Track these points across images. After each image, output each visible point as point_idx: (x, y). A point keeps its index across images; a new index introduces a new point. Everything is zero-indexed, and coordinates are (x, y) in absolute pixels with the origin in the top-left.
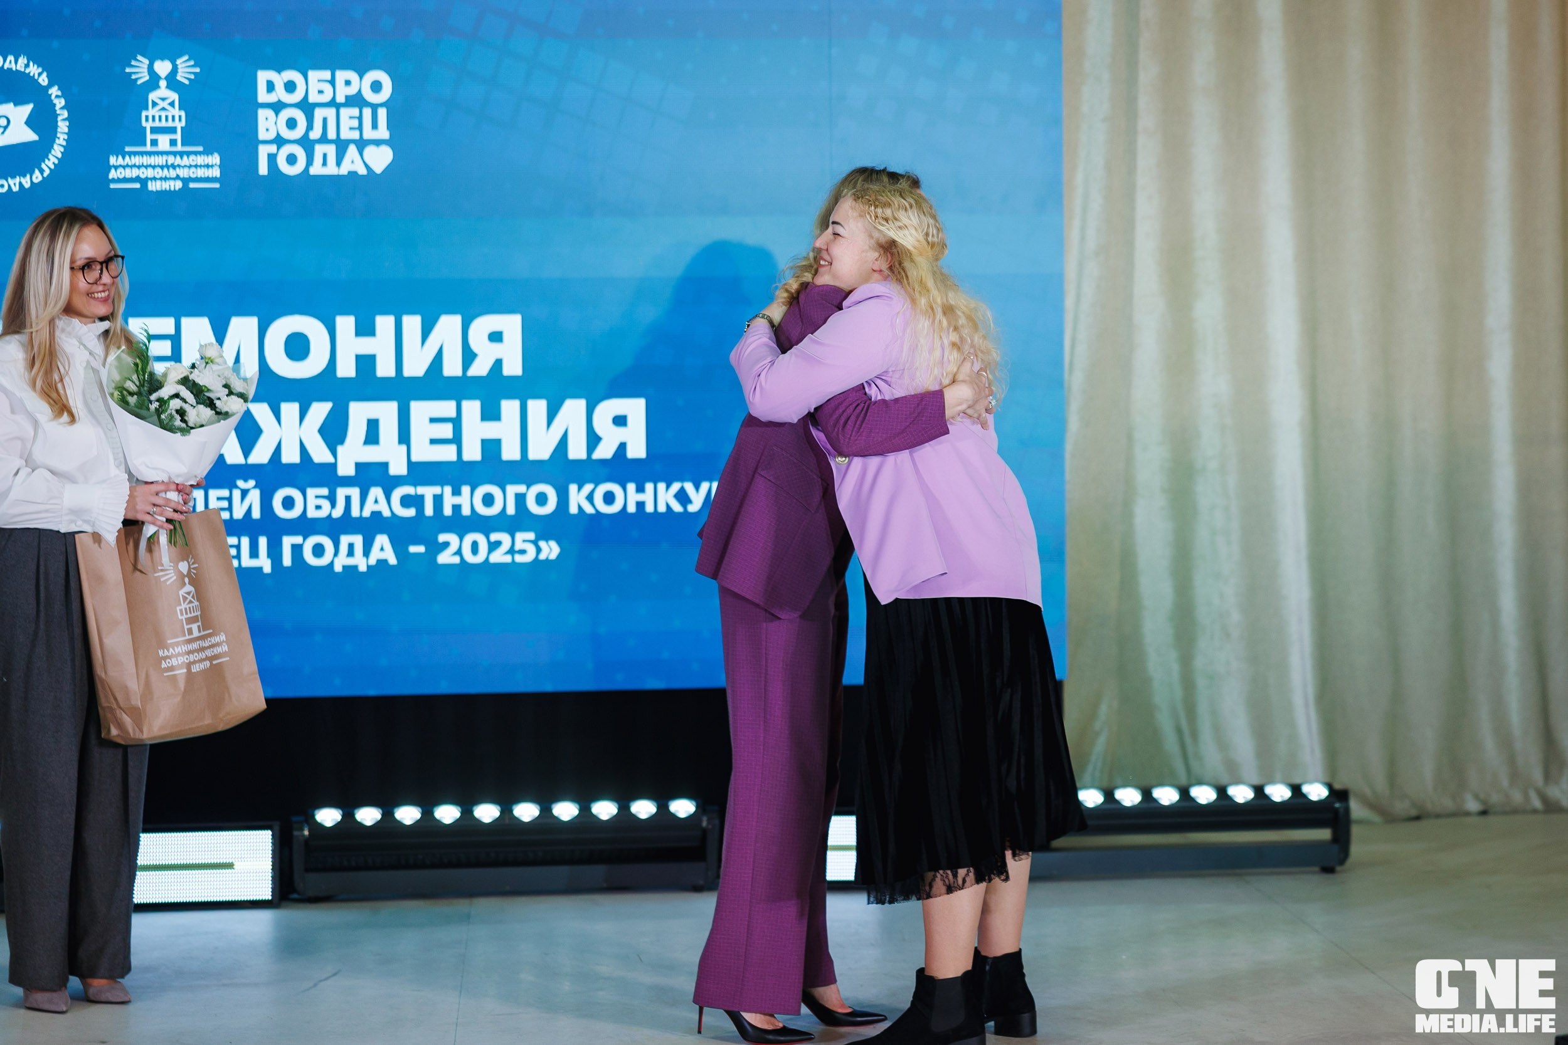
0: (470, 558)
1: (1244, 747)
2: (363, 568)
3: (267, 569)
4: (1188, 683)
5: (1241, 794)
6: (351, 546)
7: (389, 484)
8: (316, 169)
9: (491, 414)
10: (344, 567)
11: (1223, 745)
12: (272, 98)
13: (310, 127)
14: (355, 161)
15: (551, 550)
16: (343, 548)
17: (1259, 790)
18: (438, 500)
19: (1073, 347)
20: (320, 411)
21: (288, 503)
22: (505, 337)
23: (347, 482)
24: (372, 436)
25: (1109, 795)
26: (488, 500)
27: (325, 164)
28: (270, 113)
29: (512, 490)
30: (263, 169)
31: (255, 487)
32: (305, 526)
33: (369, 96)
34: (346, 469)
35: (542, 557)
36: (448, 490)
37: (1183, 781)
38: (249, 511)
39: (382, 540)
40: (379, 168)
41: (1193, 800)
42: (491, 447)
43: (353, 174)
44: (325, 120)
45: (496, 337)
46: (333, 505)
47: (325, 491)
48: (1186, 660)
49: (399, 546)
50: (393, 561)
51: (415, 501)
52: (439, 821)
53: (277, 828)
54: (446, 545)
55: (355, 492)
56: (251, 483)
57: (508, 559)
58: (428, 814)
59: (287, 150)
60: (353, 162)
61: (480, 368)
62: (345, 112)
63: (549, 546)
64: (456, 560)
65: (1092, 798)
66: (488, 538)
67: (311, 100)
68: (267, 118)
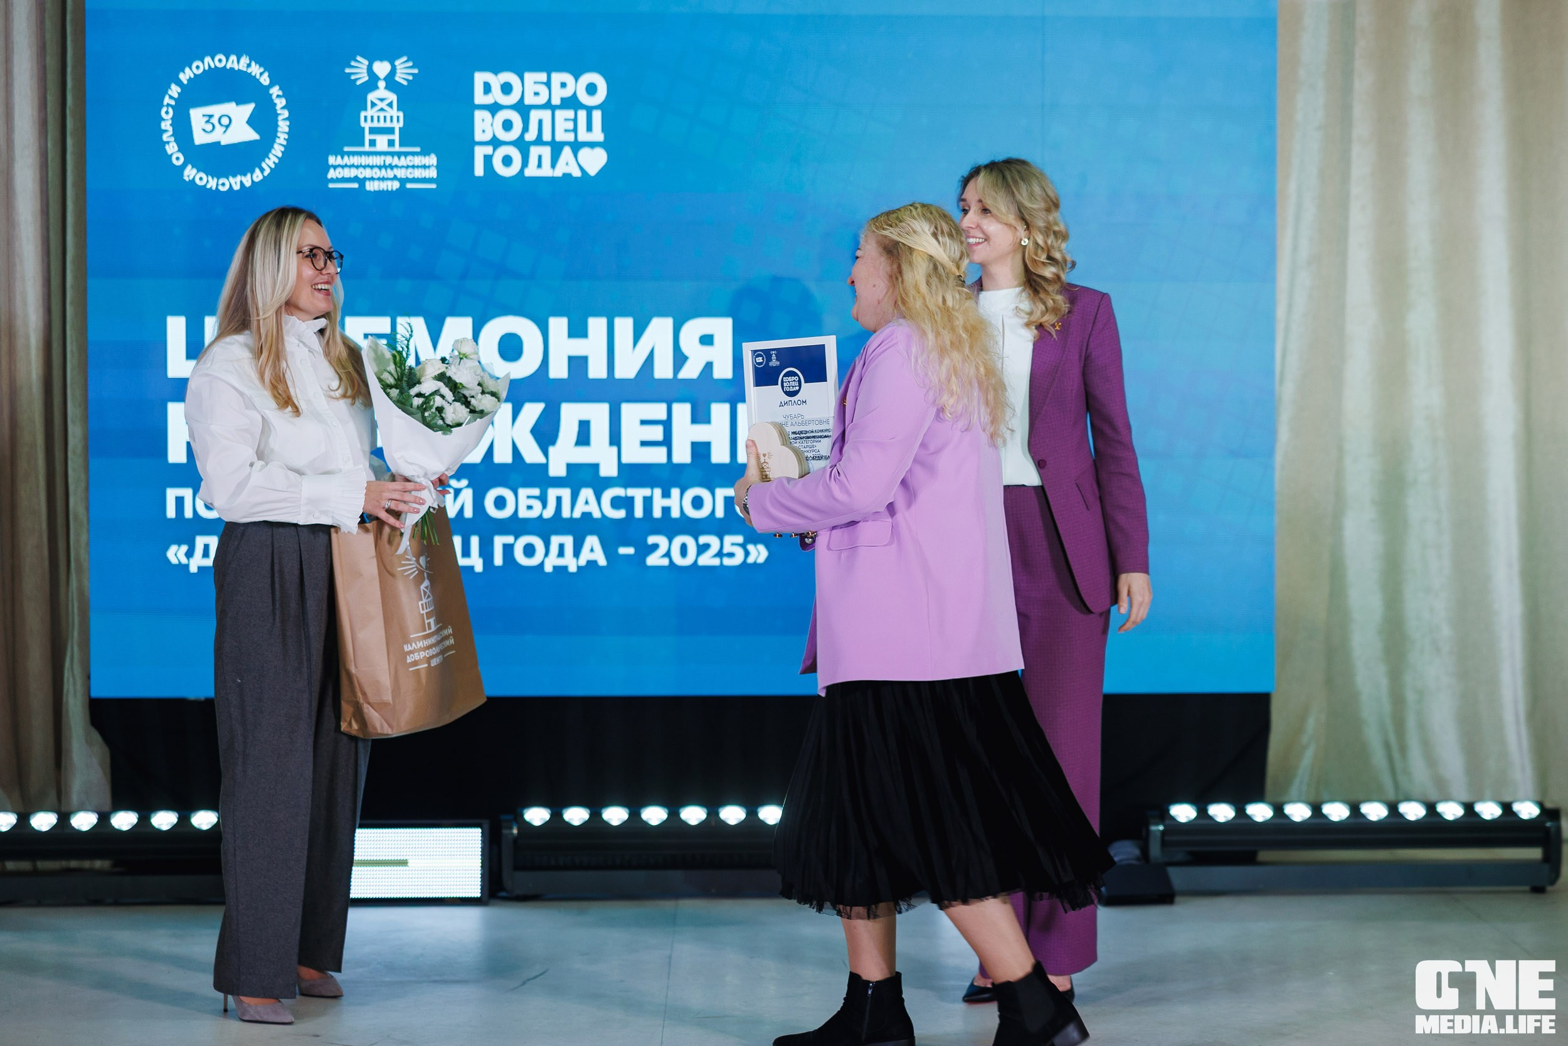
0: (678, 560)
1: (1453, 762)
2: (573, 569)
3: (479, 567)
4: (1398, 699)
5: (1451, 811)
6: (561, 547)
7: (600, 485)
8: (531, 171)
9: (700, 416)
10: (555, 568)
11: (1431, 760)
12: (488, 100)
13: (526, 128)
14: (569, 163)
15: (759, 554)
16: (554, 549)
17: (1469, 808)
18: (648, 502)
19: (1284, 356)
20: (532, 411)
21: (500, 503)
22: (716, 340)
23: (558, 482)
24: (584, 437)
25: (1316, 809)
26: (697, 503)
27: (540, 165)
28: (486, 114)
29: (722, 493)
30: (479, 171)
31: (468, 486)
32: (516, 526)
33: (584, 98)
34: (557, 469)
35: (750, 560)
36: (658, 492)
37: (1391, 797)
38: (462, 510)
39: (592, 541)
40: (593, 171)
41: (1401, 816)
42: (701, 450)
43: (567, 176)
44: (540, 122)
45: (707, 340)
46: (544, 506)
47: (536, 492)
48: (1396, 675)
49: (608, 549)
50: (602, 561)
51: (627, 503)
52: (645, 823)
53: (486, 826)
54: (655, 547)
55: (566, 493)
56: (464, 482)
57: (716, 562)
58: (635, 815)
59: (502, 151)
60: (567, 164)
61: (690, 371)
62: (560, 114)
63: (757, 550)
64: (665, 562)
65: (1299, 812)
66: (697, 540)
67: (527, 101)
68: (483, 120)
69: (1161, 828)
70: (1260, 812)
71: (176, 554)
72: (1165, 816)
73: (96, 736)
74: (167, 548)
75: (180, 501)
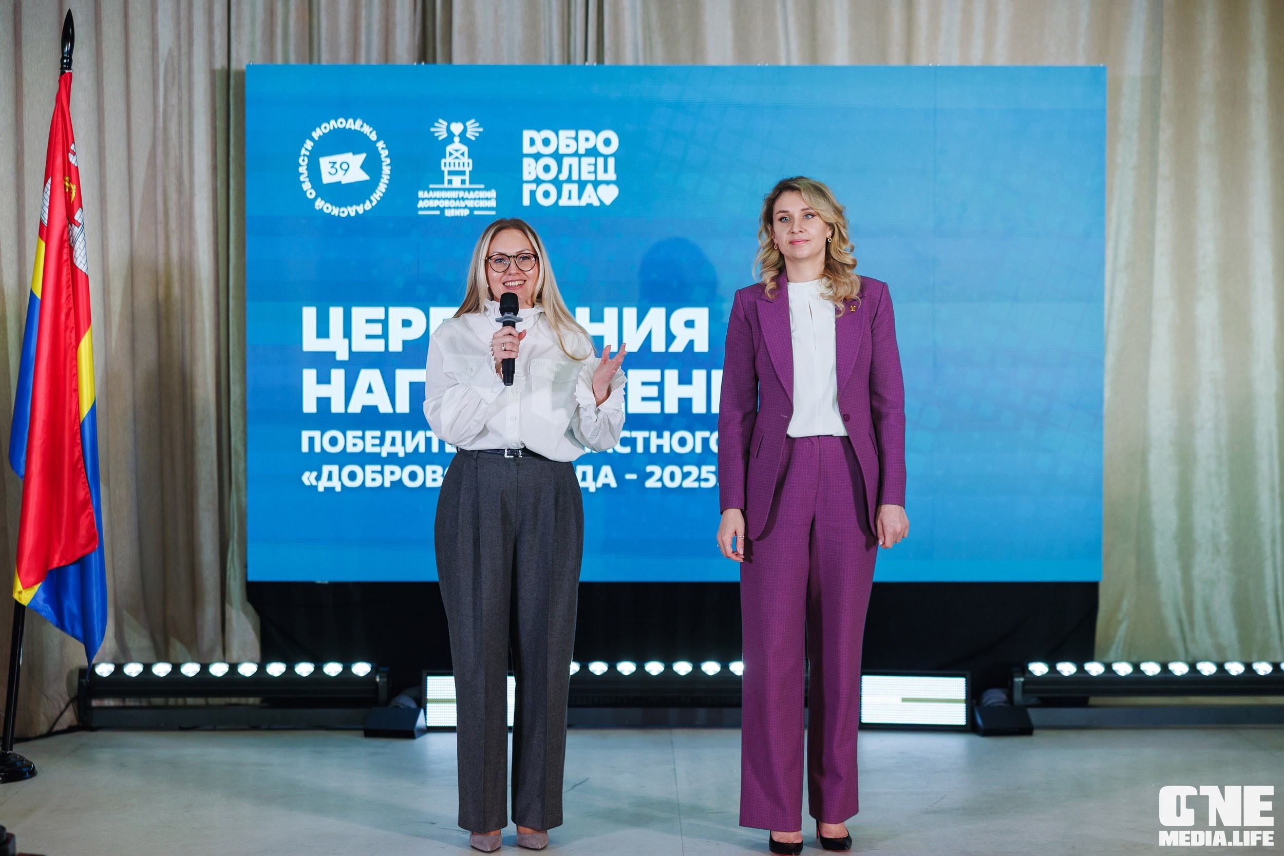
0: (669, 484)
1: (1229, 633)
2: (592, 489)
4: (1188, 586)
5: (1235, 669)
6: (584, 474)
8: (564, 202)
9: (685, 379)
11: (1213, 632)
12: (533, 150)
13: (560, 171)
14: (591, 196)
17: (1248, 666)
18: (647, 441)
22: (696, 324)
25: (1136, 667)
26: (682, 442)
27: (570, 198)
28: (532, 161)
29: (700, 435)
30: (526, 201)
33: (602, 149)
36: (654, 434)
37: (1192, 658)
39: (606, 470)
40: (608, 201)
41: (1198, 672)
42: (685, 404)
43: (589, 206)
44: (570, 166)
45: (690, 324)
48: (1186, 569)
49: (619, 477)
50: (614, 484)
51: (631, 442)
54: (652, 474)
57: (696, 485)
59: (543, 187)
60: (589, 197)
61: (678, 347)
62: (585, 161)
64: (659, 485)
65: (1123, 669)
66: (682, 469)
67: (561, 151)
68: (529, 165)
69: (1022, 679)
70: (1095, 669)
71: (308, 478)
72: (1025, 671)
73: (250, 608)
74: (302, 474)
75: (311, 440)
